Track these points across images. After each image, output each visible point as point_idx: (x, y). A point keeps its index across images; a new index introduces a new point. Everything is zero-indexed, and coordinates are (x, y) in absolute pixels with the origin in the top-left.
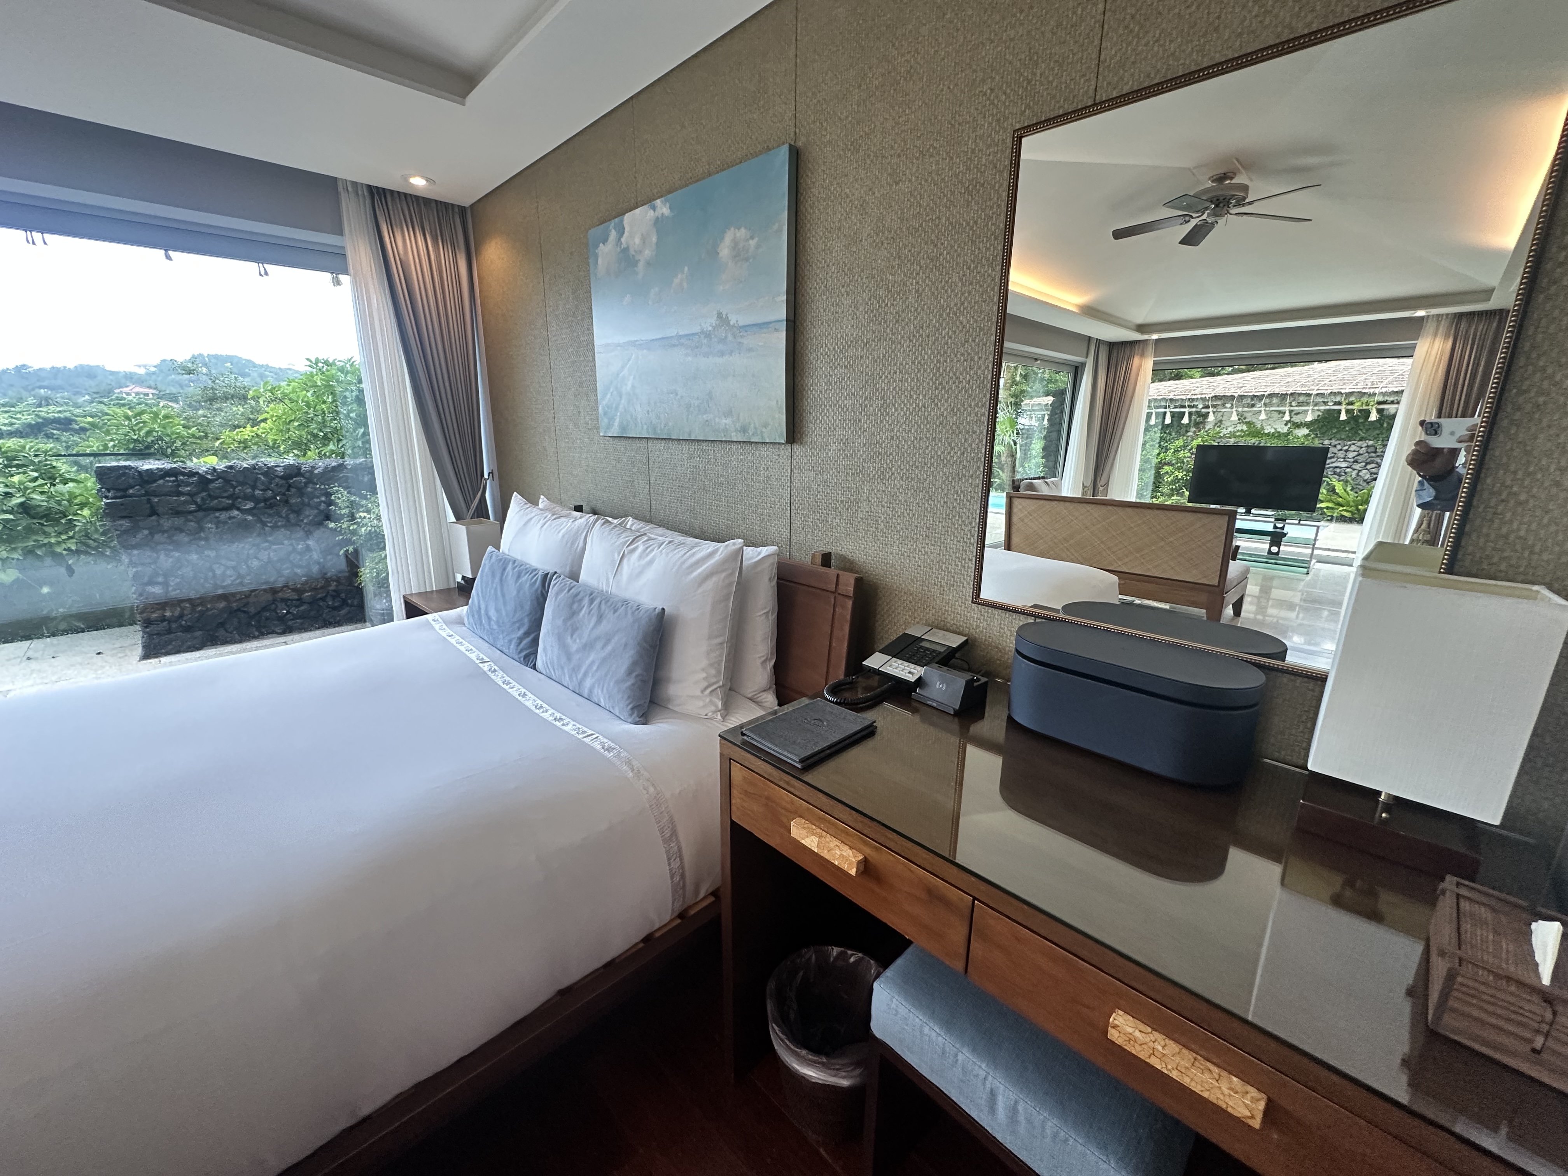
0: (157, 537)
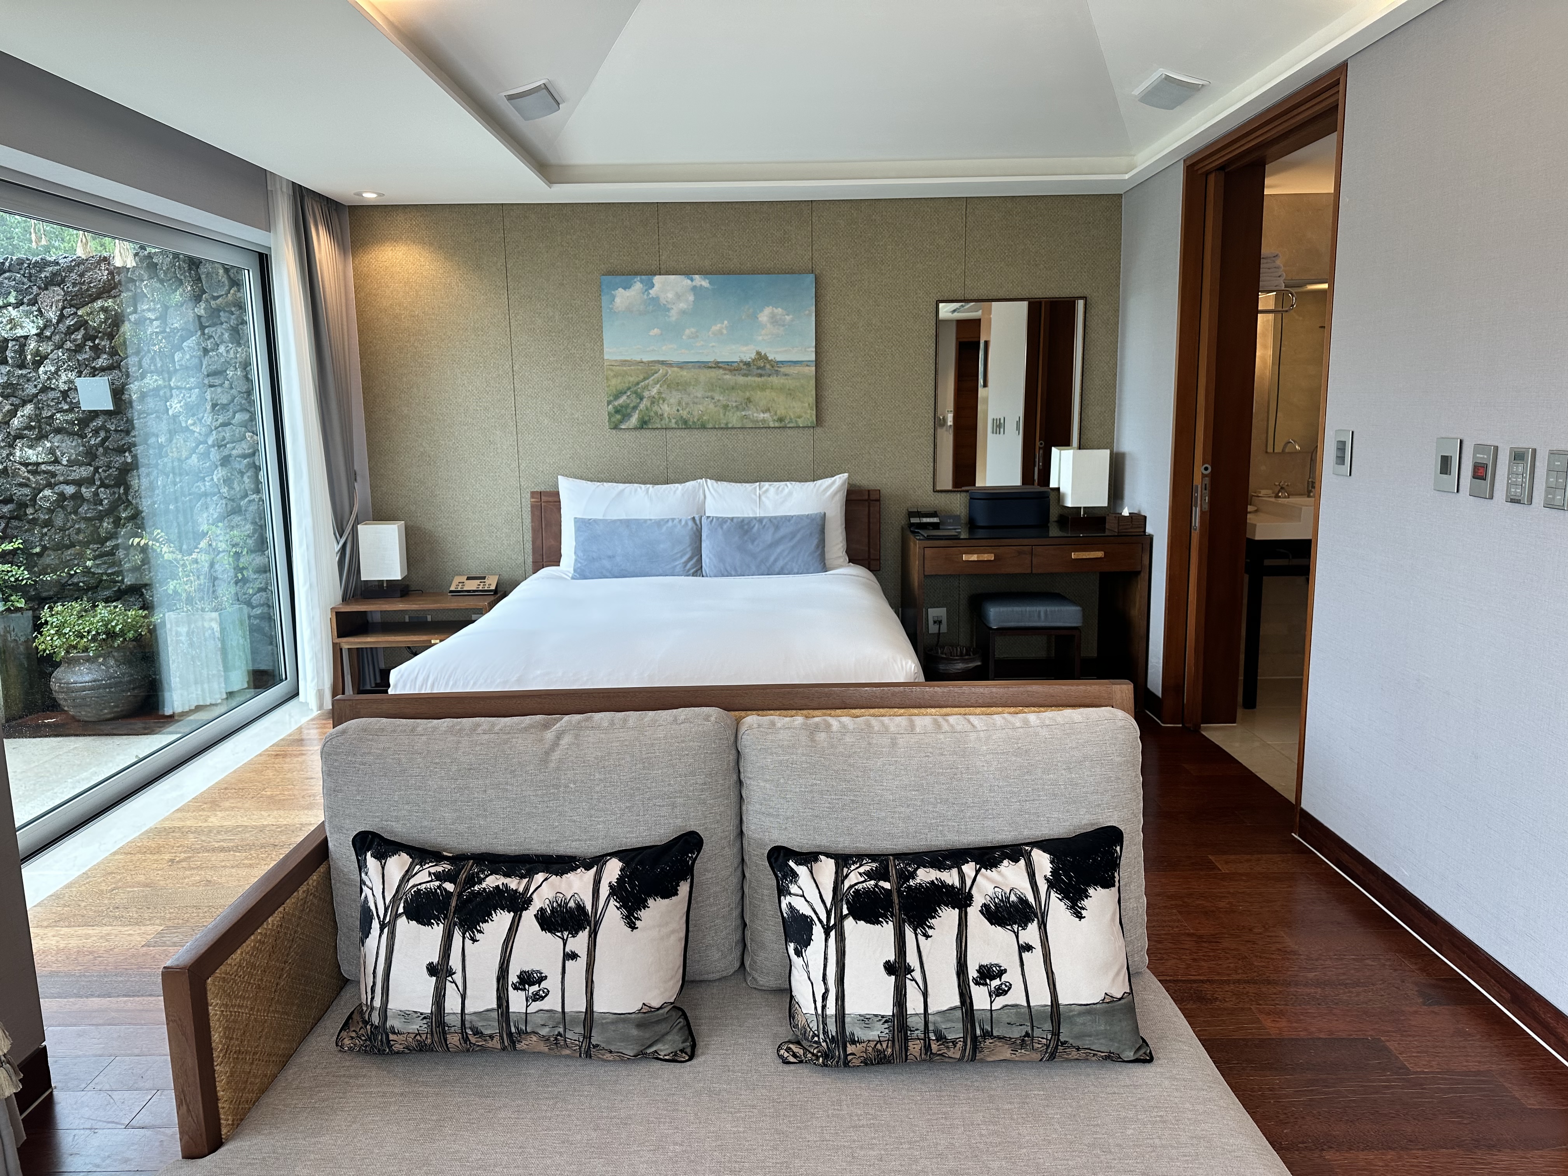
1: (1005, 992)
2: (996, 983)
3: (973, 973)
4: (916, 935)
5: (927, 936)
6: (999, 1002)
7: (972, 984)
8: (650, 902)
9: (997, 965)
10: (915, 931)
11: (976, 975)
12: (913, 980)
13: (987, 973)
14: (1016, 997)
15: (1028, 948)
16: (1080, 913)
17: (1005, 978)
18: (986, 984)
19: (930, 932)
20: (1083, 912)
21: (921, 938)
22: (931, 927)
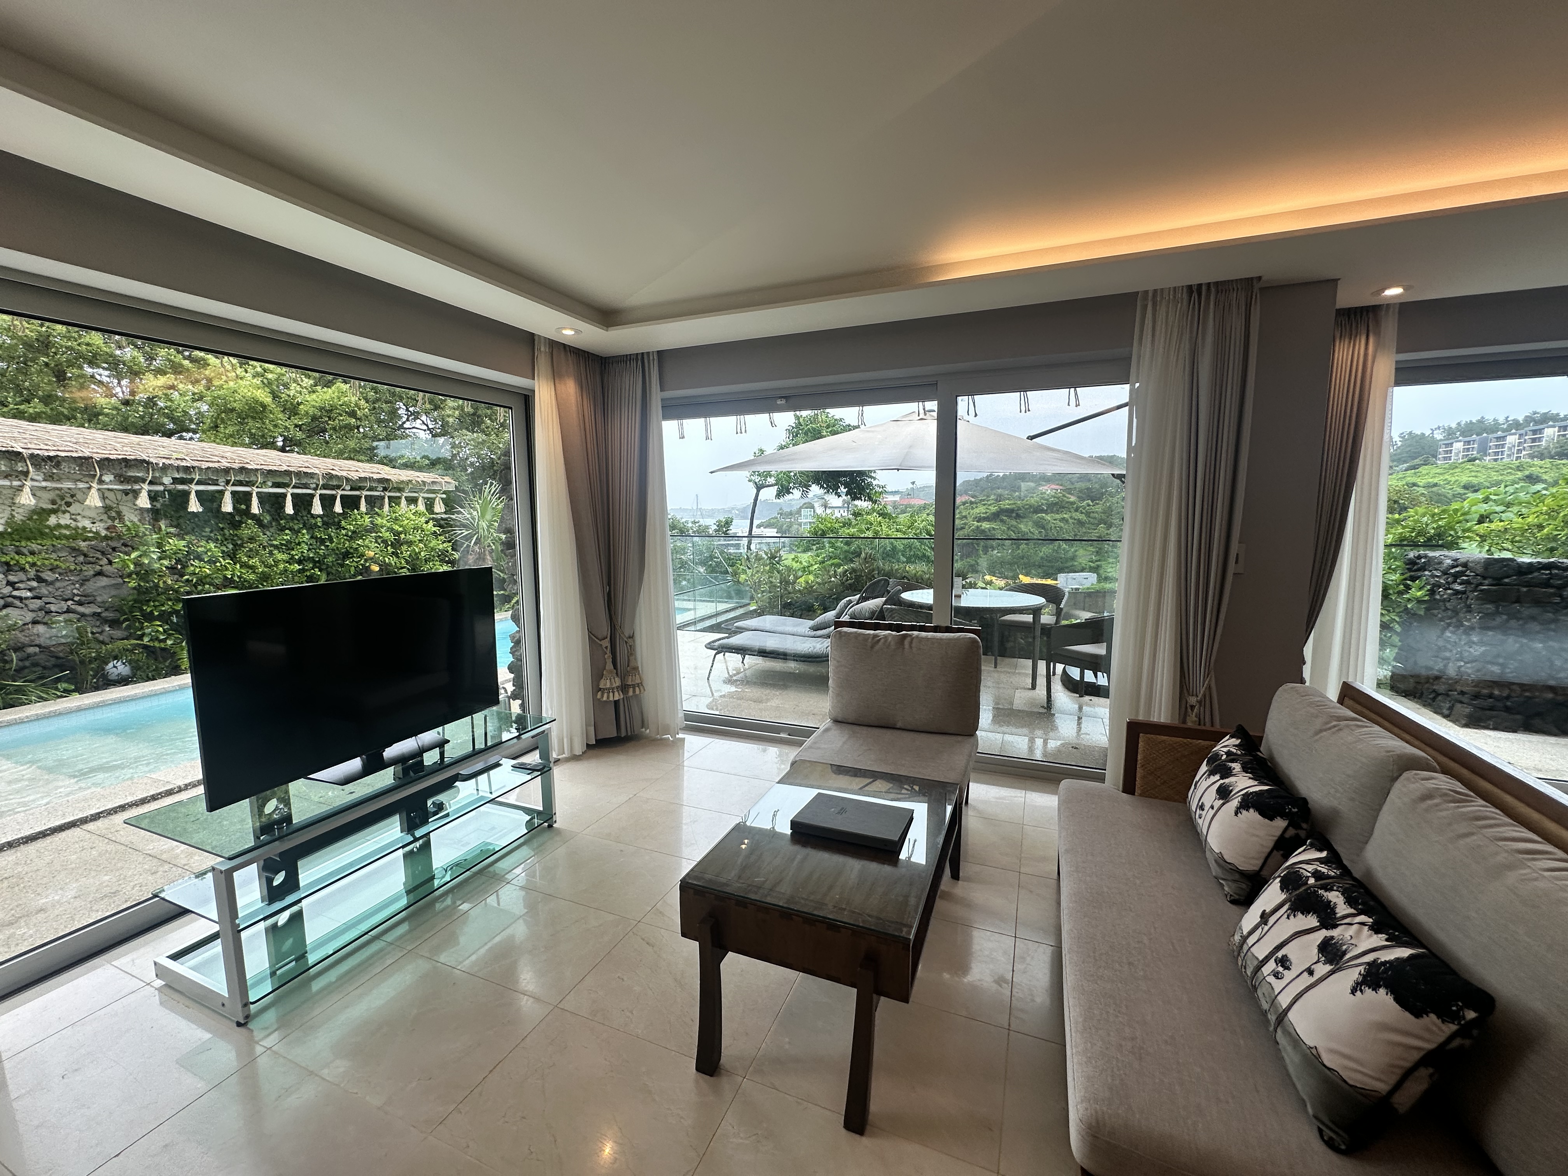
0: (1513, 623)
1: (1278, 978)
2: (1280, 969)
3: (1280, 954)
4: (1286, 912)
5: (1288, 918)
6: (1271, 979)
7: (1274, 958)
8: (1251, 810)
9: (1291, 963)
10: (1288, 909)
11: (1280, 956)
12: (1262, 929)
13: (1284, 962)
14: (1278, 985)
15: (1311, 972)
16: (1356, 991)
17: (1286, 972)
18: (1277, 965)
19: (1292, 917)
20: (1359, 992)
21: (1286, 916)
22: (1294, 916)
